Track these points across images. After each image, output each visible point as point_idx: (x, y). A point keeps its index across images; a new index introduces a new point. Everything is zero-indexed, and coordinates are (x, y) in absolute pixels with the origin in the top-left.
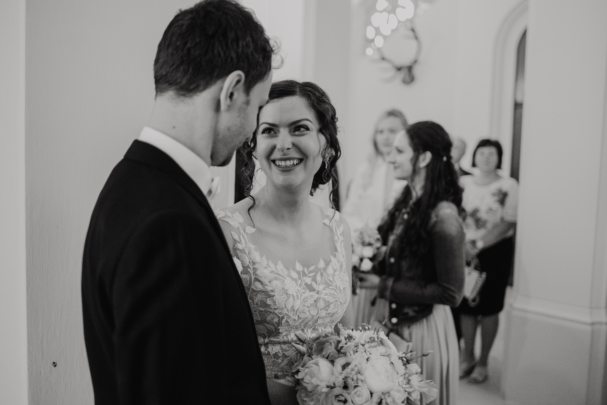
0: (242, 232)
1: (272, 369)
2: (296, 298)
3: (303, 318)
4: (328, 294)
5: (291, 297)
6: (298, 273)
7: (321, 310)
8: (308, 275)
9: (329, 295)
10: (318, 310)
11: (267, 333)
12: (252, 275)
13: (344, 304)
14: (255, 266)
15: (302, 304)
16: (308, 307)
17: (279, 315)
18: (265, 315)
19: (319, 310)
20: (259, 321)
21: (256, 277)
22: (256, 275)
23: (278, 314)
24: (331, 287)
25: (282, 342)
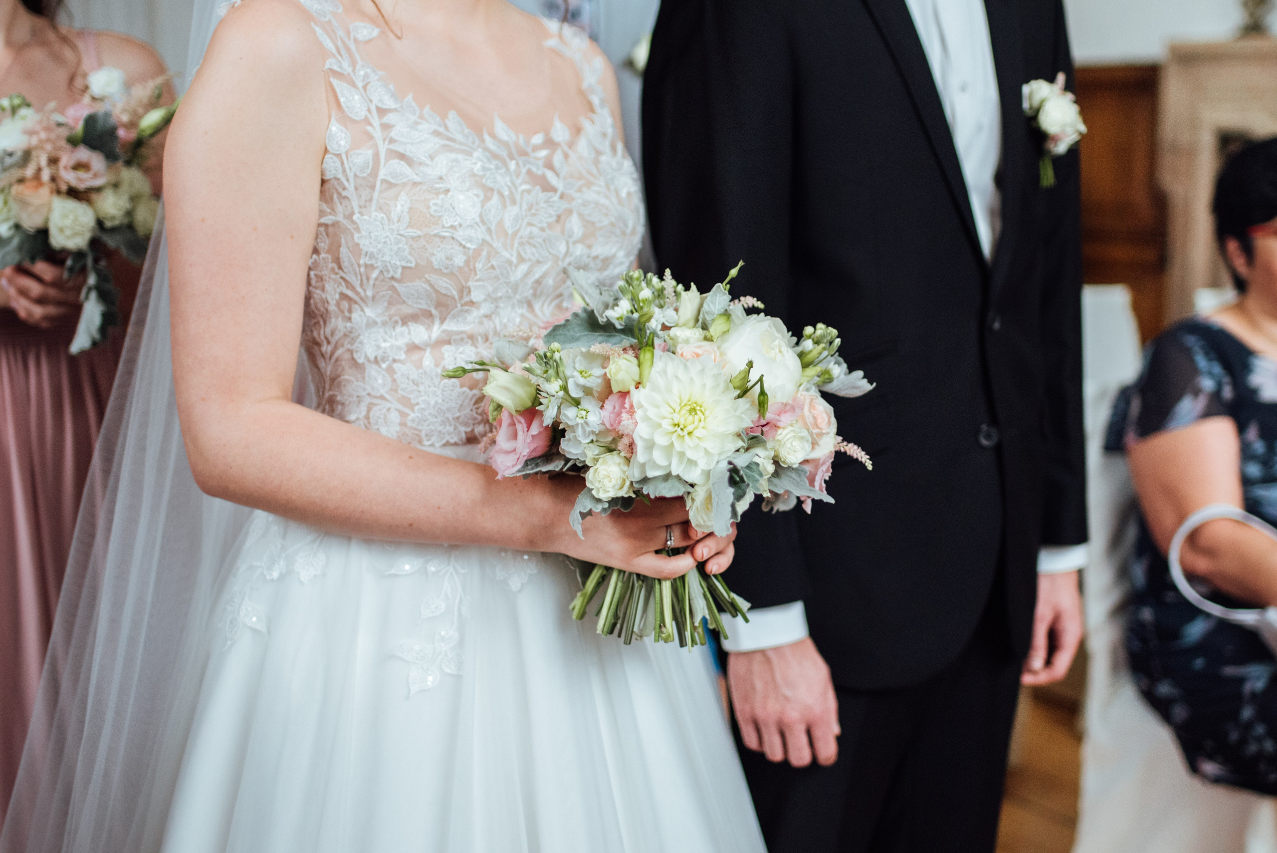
0: (341, 33)
1: (458, 418)
2: (507, 200)
3: (530, 260)
4: (589, 203)
5: (495, 199)
6: (504, 144)
7: (575, 243)
8: (532, 155)
9: (594, 206)
10: (567, 243)
11: (436, 308)
12: (380, 143)
14: (386, 119)
15: (526, 220)
16: (542, 229)
17: (468, 245)
18: (426, 249)
19: (571, 245)
20: (410, 268)
21: (392, 147)
22: (392, 141)
23: (464, 243)
24: (594, 188)
25: (480, 339)
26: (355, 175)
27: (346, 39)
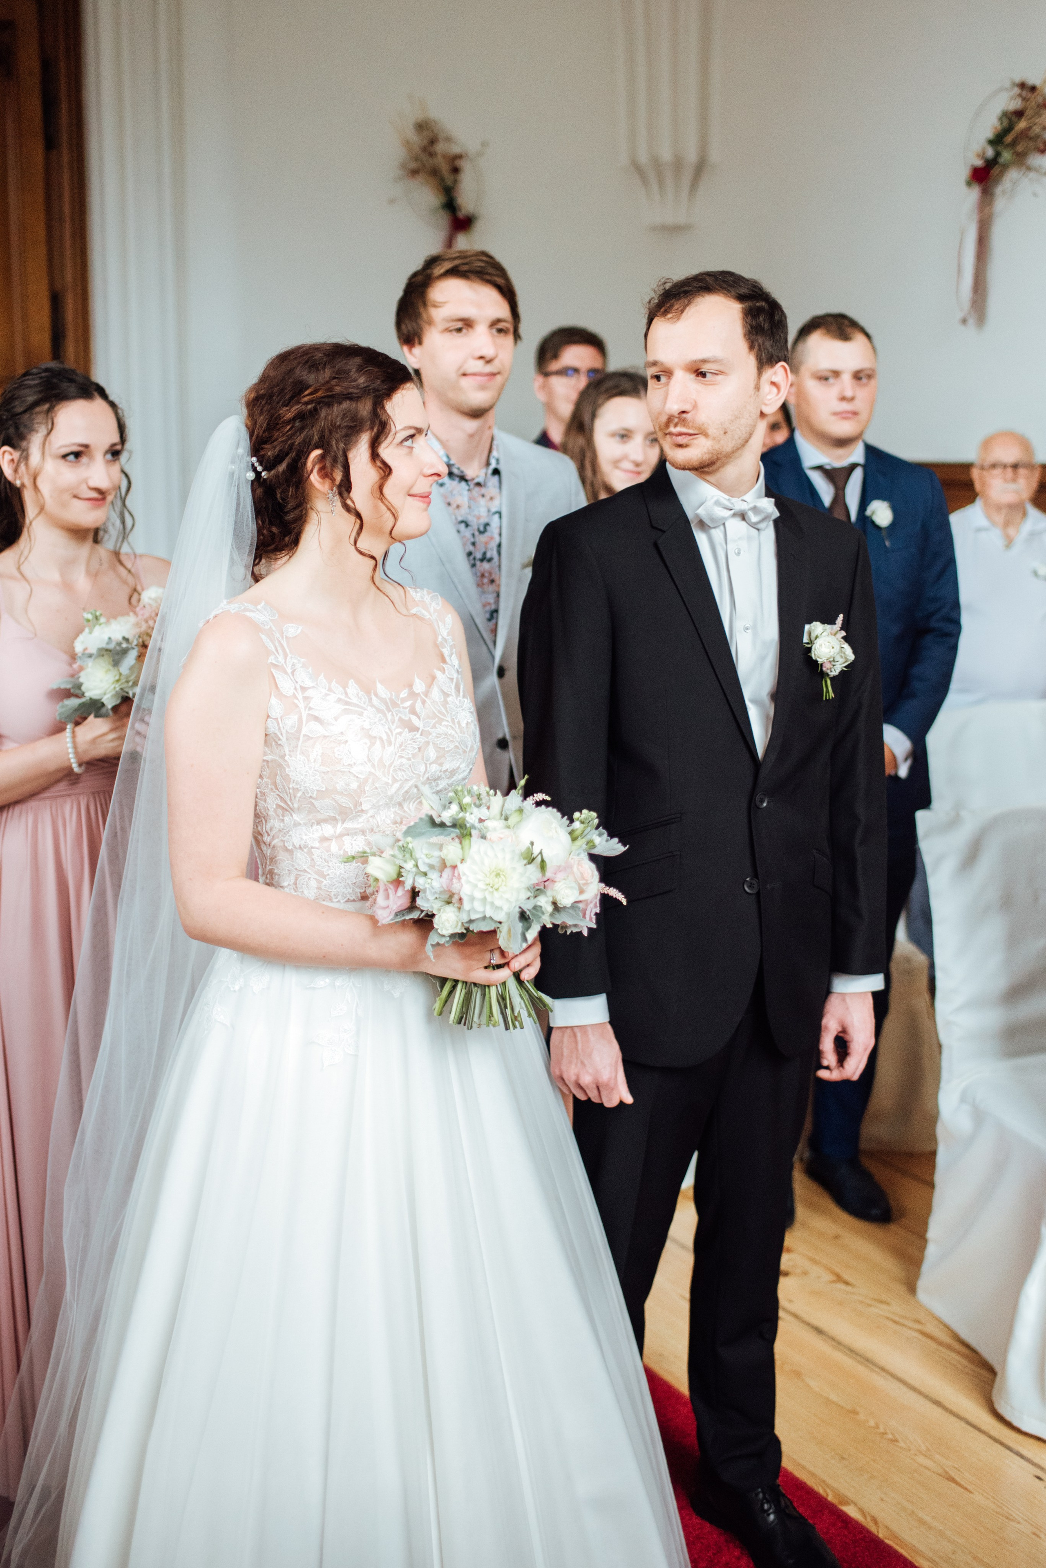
0: (278, 635)
1: (355, 883)
2: (386, 743)
3: (401, 780)
4: (440, 735)
5: (378, 743)
6: (383, 701)
7: (430, 764)
8: (401, 706)
9: (444, 736)
10: (426, 764)
11: (339, 815)
12: (303, 710)
13: (469, 752)
14: (307, 694)
15: (398, 754)
16: (409, 759)
17: (360, 776)
18: (333, 780)
19: (428, 766)
20: (322, 791)
21: (310, 712)
22: (310, 709)
23: (357, 775)
24: (444, 723)
25: (368, 831)
26: (287, 731)
27: (280, 639)
